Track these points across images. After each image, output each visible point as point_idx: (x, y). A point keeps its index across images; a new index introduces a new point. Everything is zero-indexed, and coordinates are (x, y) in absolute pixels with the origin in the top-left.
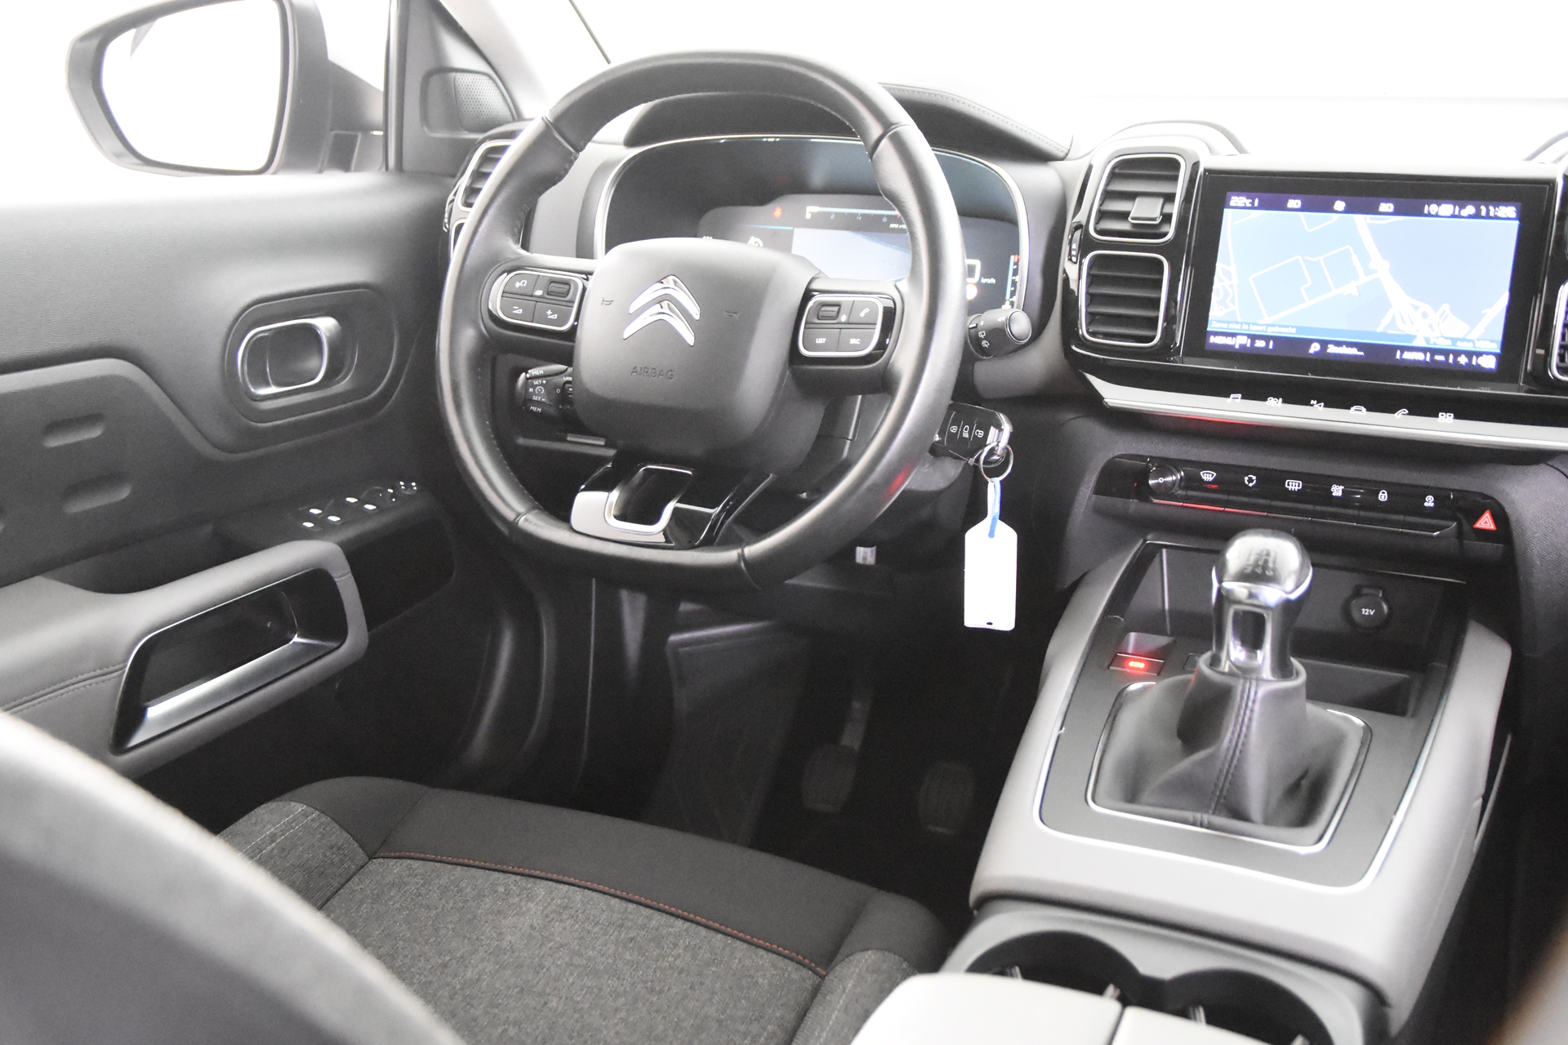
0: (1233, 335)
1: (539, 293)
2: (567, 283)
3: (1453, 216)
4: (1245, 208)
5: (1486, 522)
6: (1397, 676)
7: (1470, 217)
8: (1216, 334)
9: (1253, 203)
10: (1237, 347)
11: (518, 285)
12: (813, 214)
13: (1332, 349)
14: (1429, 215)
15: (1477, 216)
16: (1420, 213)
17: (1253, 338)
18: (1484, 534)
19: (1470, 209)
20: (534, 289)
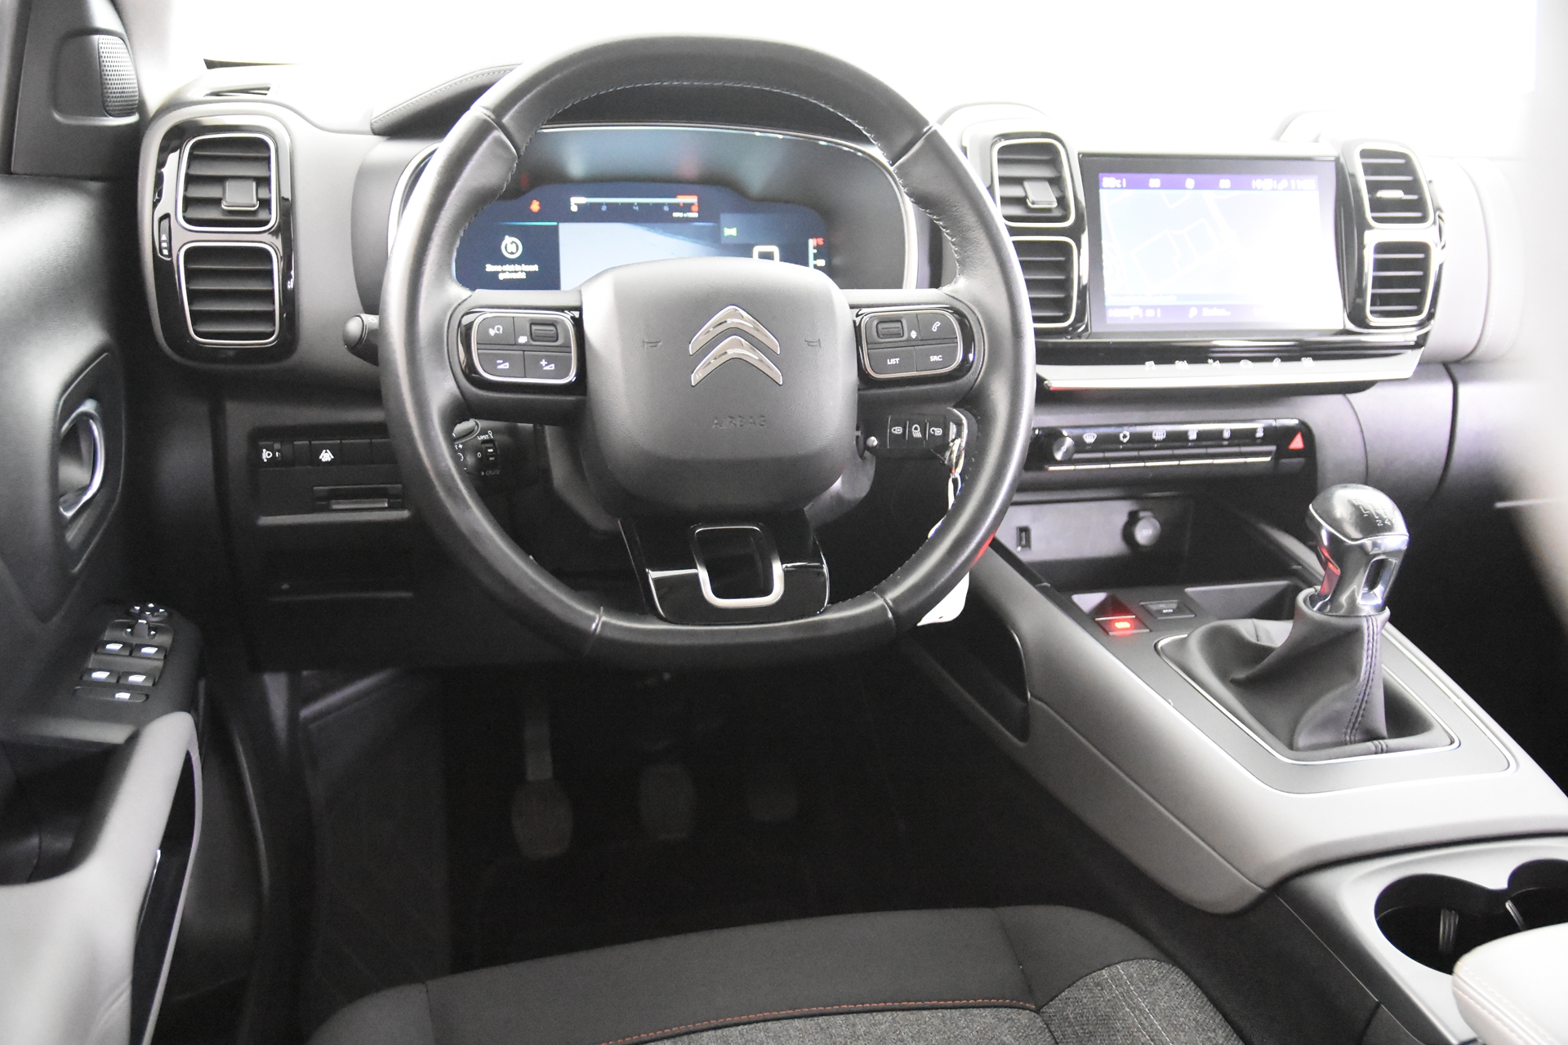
0: (1128, 307)
1: (523, 340)
2: (553, 323)
3: (1273, 189)
4: (1116, 188)
5: (1297, 443)
6: (1281, 583)
7: (1284, 189)
8: (1113, 307)
9: (1121, 183)
10: (1132, 318)
11: (492, 332)
12: (579, 206)
13: (1206, 312)
14: (1256, 189)
15: (1289, 188)
16: (1249, 188)
17: (1144, 308)
18: (1296, 453)
19: (1284, 183)
20: (516, 338)
